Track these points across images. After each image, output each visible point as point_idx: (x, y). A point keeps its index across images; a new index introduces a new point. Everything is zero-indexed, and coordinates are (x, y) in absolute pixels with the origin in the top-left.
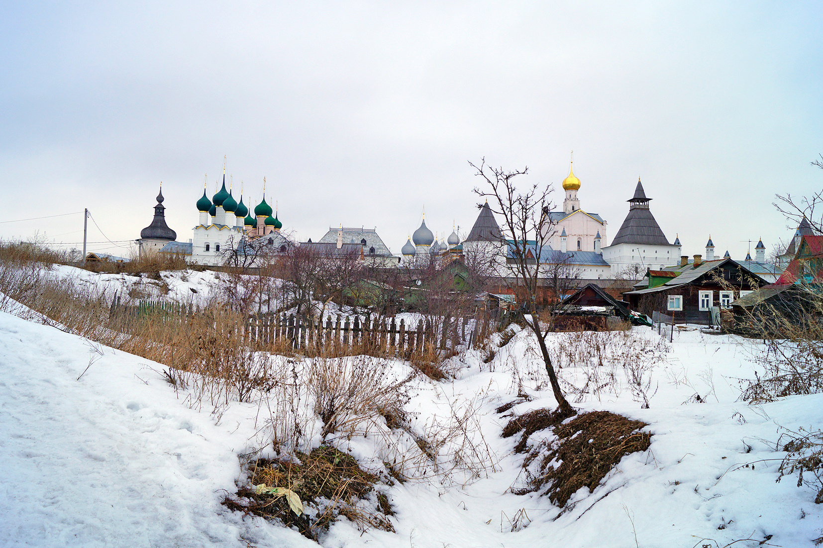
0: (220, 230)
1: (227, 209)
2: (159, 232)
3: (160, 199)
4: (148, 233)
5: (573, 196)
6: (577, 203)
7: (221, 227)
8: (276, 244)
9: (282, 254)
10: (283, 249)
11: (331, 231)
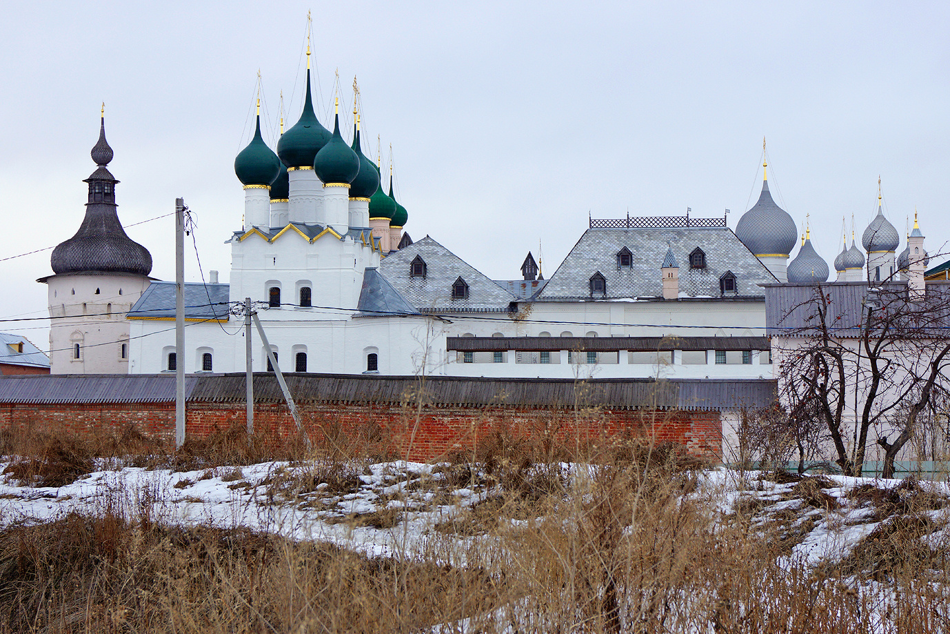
0: (311, 242)
1: (329, 175)
2: (107, 253)
3: (102, 154)
4: (73, 257)
7: (314, 232)
8: (437, 275)
9: (460, 304)
10: (460, 289)
11: (597, 228)
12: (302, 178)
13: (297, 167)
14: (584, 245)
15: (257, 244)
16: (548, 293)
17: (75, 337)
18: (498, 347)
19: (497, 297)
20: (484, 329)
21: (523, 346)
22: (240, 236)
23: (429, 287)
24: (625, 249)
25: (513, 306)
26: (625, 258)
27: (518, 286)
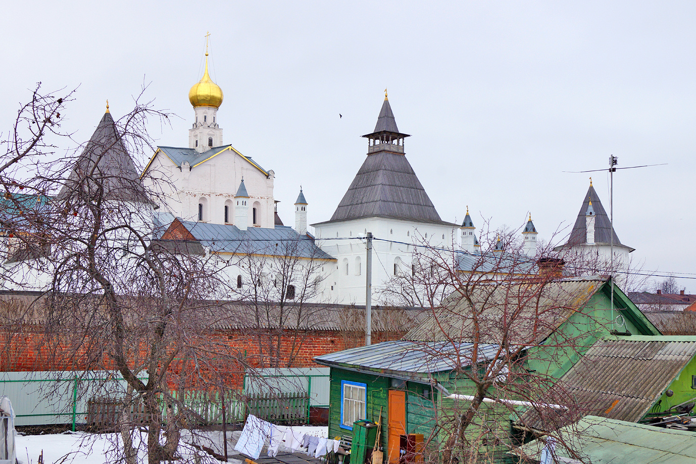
5: (210, 120)
6: (217, 132)
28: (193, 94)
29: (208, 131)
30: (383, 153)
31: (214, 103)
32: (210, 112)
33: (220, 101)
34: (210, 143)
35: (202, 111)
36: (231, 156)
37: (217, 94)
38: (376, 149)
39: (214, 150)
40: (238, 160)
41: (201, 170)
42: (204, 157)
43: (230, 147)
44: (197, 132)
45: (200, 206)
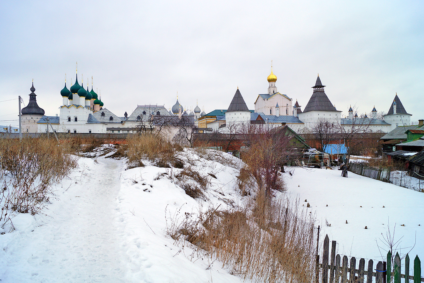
0: (77, 108)
1: (81, 95)
2: (34, 110)
3: (33, 89)
4: (26, 111)
5: (273, 85)
6: (275, 89)
7: (78, 106)
8: (107, 116)
9: (111, 121)
10: (111, 118)
11: (139, 107)
12: (75, 96)
13: (74, 93)
14: (137, 110)
15: (65, 109)
16: (129, 119)
17: (27, 127)
18: (119, 129)
19: (119, 120)
20: (116, 126)
21: (123, 129)
22: (62, 107)
23: (105, 118)
24: (144, 111)
25: (122, 122)
26: (144, 113)
27: (123, 118)
28: (268, 78)
29: (273, 88)
30: (317, 92)
31: (274, 80)
32: (273, 83)
33: (276, 80)
34: (274, 92)
35: (271, 83)
36: (279, 95)
37: (275, 78)
38: (315, 91)
39: (275, 94)
40: (281, 96)
41: (270, 100)
42: (272, 96)
43: (278, 93)
44: (270, 89)
45: (271, 110)
